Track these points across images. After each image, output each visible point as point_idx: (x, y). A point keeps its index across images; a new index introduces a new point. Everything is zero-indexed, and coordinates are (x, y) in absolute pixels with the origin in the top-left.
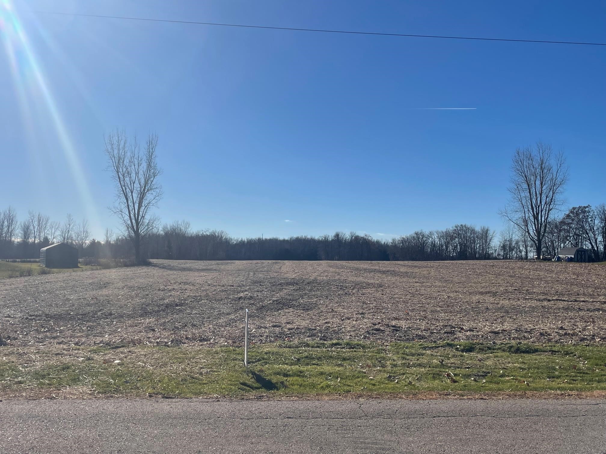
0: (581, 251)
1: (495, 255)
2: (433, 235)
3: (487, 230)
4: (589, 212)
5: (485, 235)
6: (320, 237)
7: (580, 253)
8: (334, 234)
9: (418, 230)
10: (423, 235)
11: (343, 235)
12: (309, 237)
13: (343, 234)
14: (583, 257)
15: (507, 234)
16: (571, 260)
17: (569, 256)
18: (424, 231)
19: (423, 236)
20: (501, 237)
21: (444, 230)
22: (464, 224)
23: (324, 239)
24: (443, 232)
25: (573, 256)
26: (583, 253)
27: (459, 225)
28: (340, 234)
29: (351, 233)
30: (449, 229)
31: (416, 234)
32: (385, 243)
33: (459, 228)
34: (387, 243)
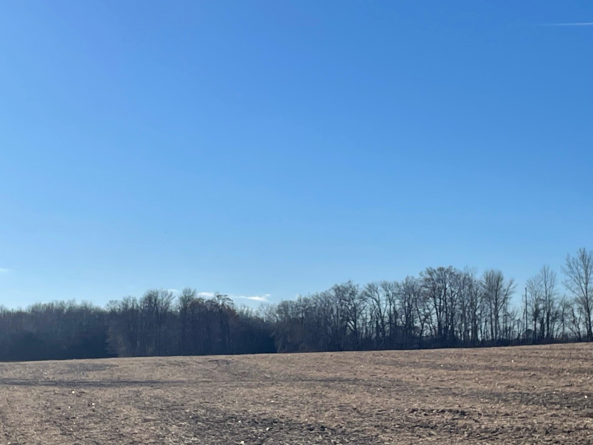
2: (376, 293)
9: (341, 282)
15: (541, 286)
18: (354, 284)
21: (401, 280)
22: (446, 267)
24: (398, 286)
27: (436, 268)
30: (413, 278)
33: (435, 277)
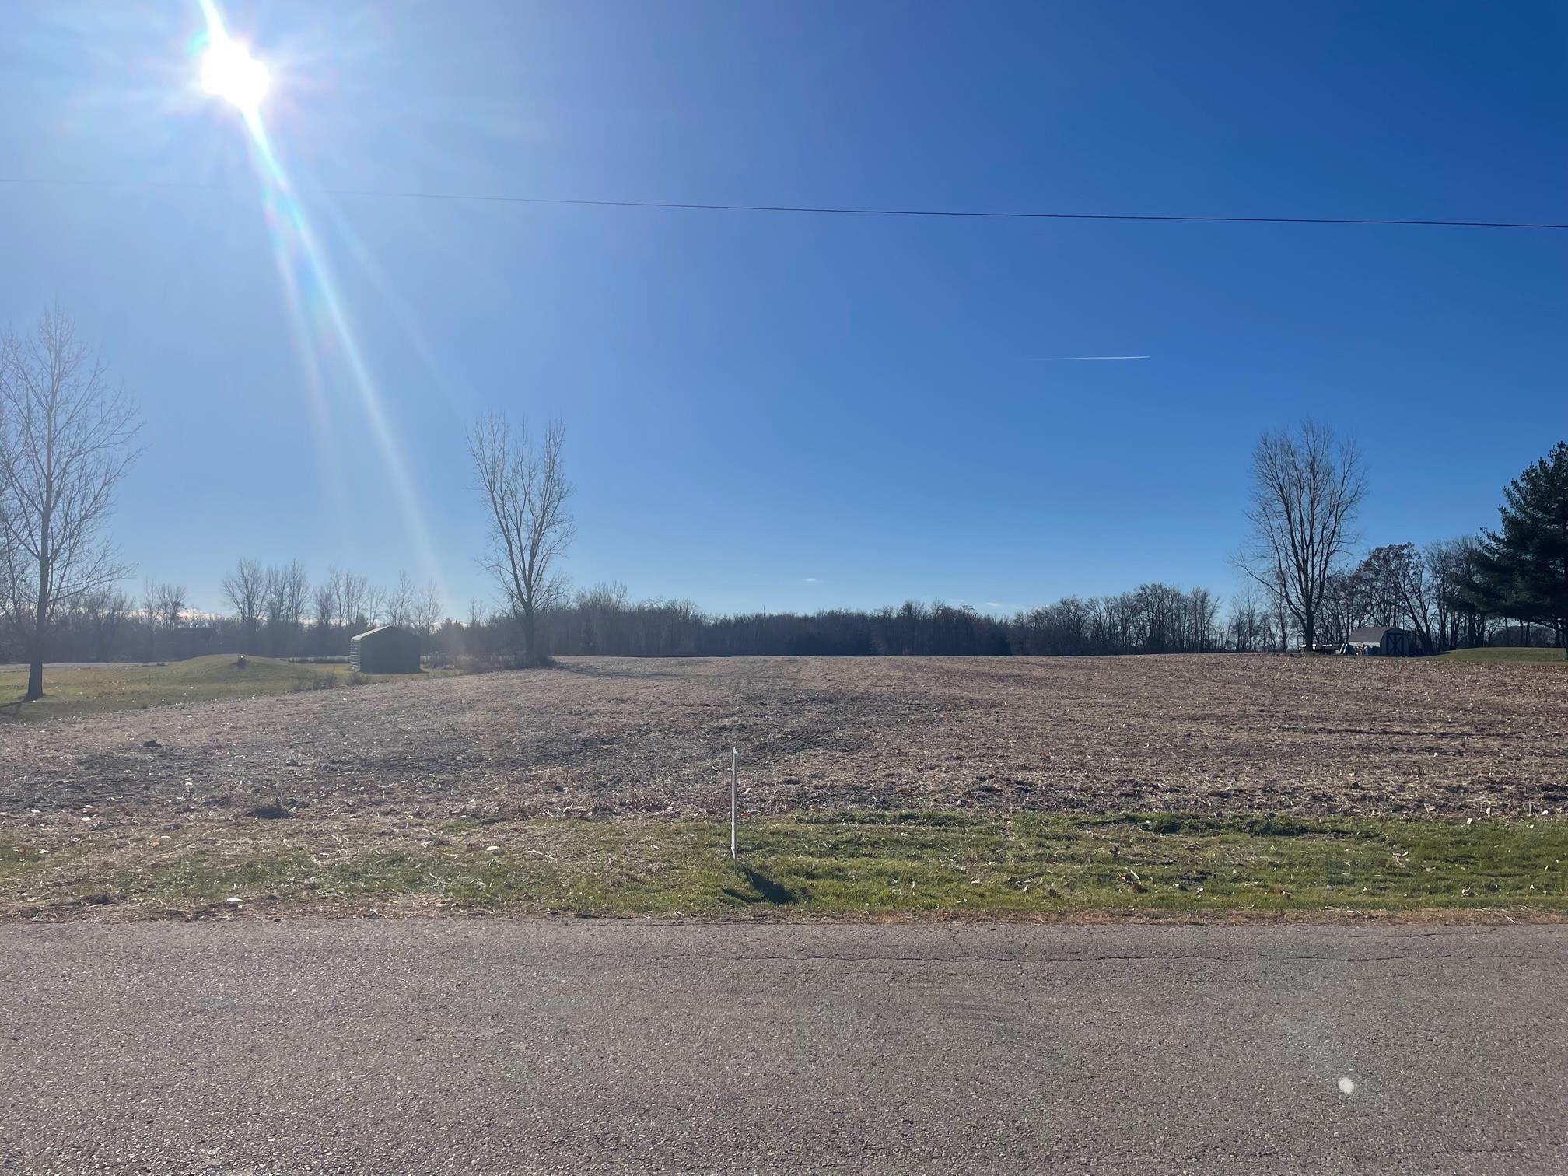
0: (1395, 635)
1: (1221, 643)
2: (1097, 606)
3: (1205, 595)
4: (1410, 556)
5: (1200, 606)
7: (1392, 637)
8: (902, 606)
9: (1067, 596)
10: (1077, 605)
11: (920, 607)
12: (854, 610)
13: (919, 605)
14: (1399, 645)
15: (1245, 602)
16: (1374, 652)
17: (1371, 645)
19: (1077, 607)
20: (1232, 608)
21: (1119, 596)
22: (1157, 584)
23: (882, 614)
24: (1116, 600)
25: (1378, 645)
26: (1398, 637)
27: (1150, 584)
28: (913, 605)
29: (935, 603)
30: (1129, 593)
31: (1064, 603)
32: (1001, 621)
33: (1148, 592)
34: (1006, 622)
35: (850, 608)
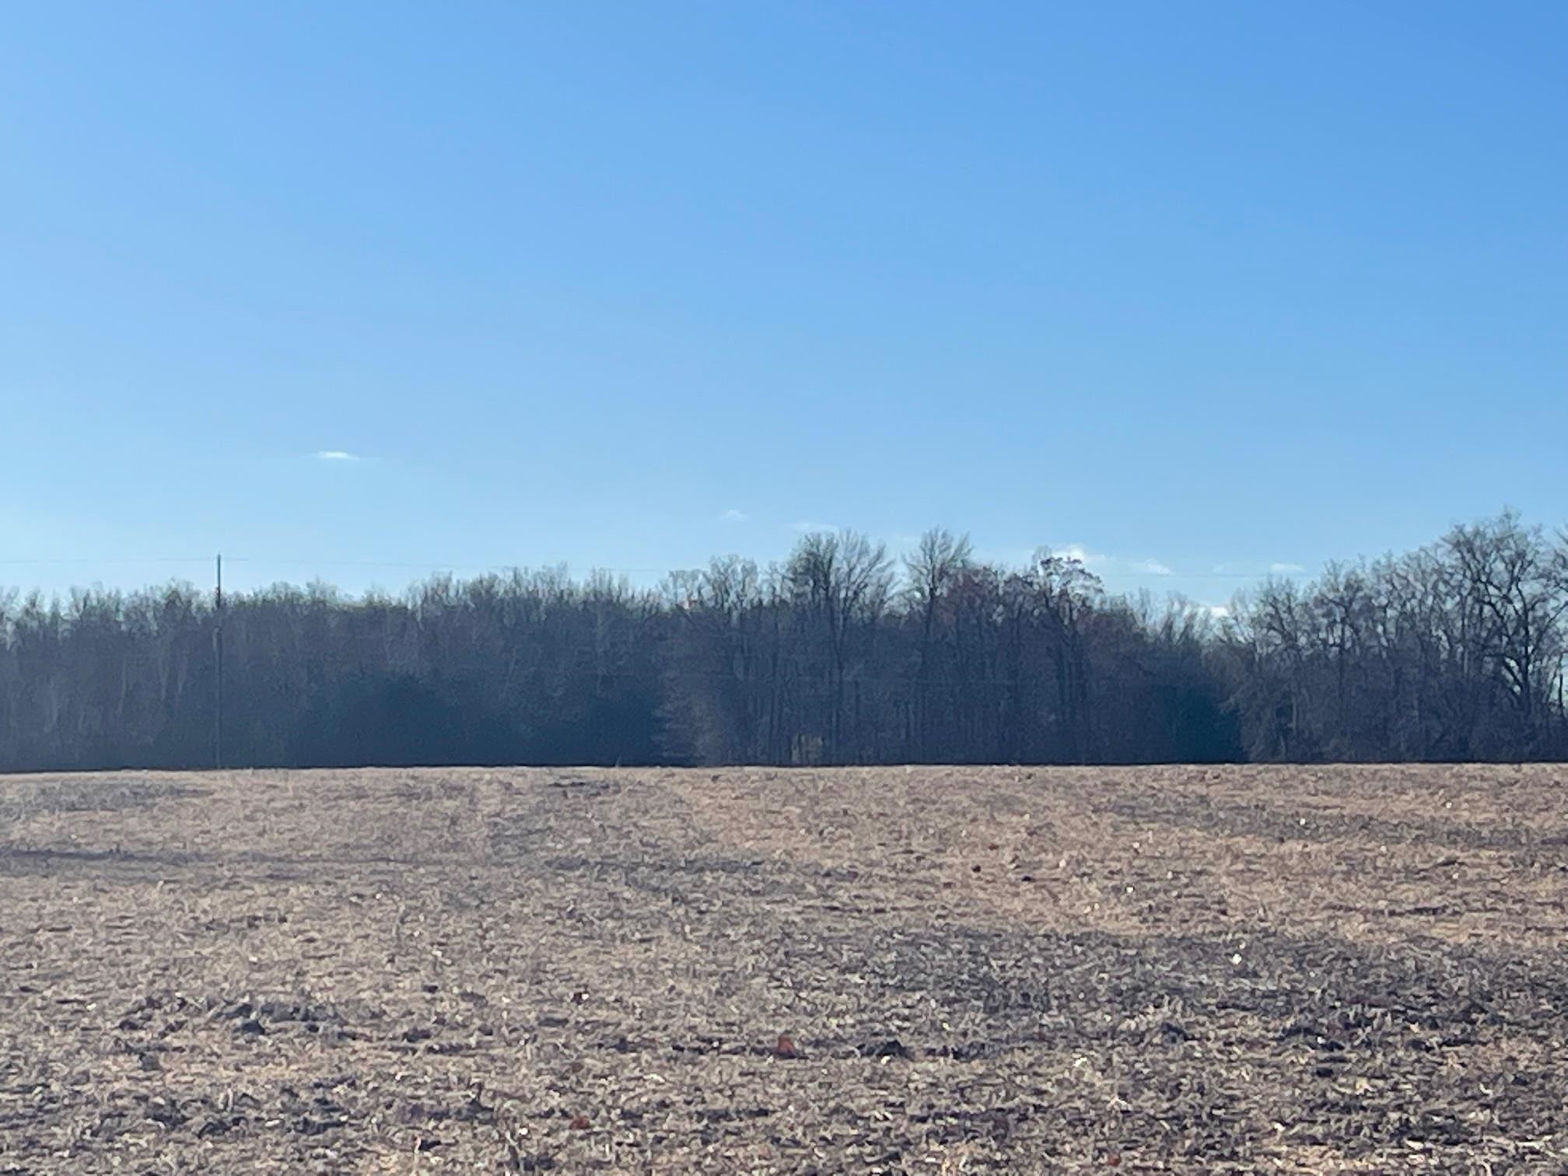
6: (675, 576)
8: (788, 558)
10: (1521, 555)
11: (865, 562)
12: (579, 579)
13: (864, 552)
19: (1519, 562)
23: (708, 592)
28: (839, 555)
29: (929, 549)
32: (1169, 627)
34: (1189, 627)
35: (563, 568)
